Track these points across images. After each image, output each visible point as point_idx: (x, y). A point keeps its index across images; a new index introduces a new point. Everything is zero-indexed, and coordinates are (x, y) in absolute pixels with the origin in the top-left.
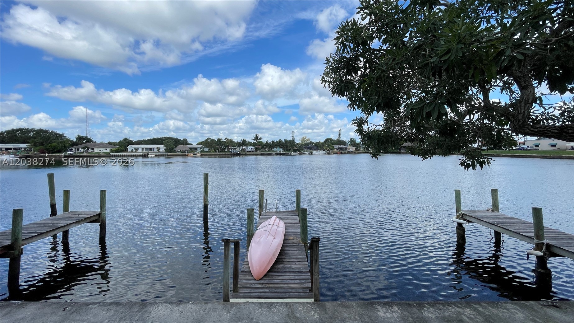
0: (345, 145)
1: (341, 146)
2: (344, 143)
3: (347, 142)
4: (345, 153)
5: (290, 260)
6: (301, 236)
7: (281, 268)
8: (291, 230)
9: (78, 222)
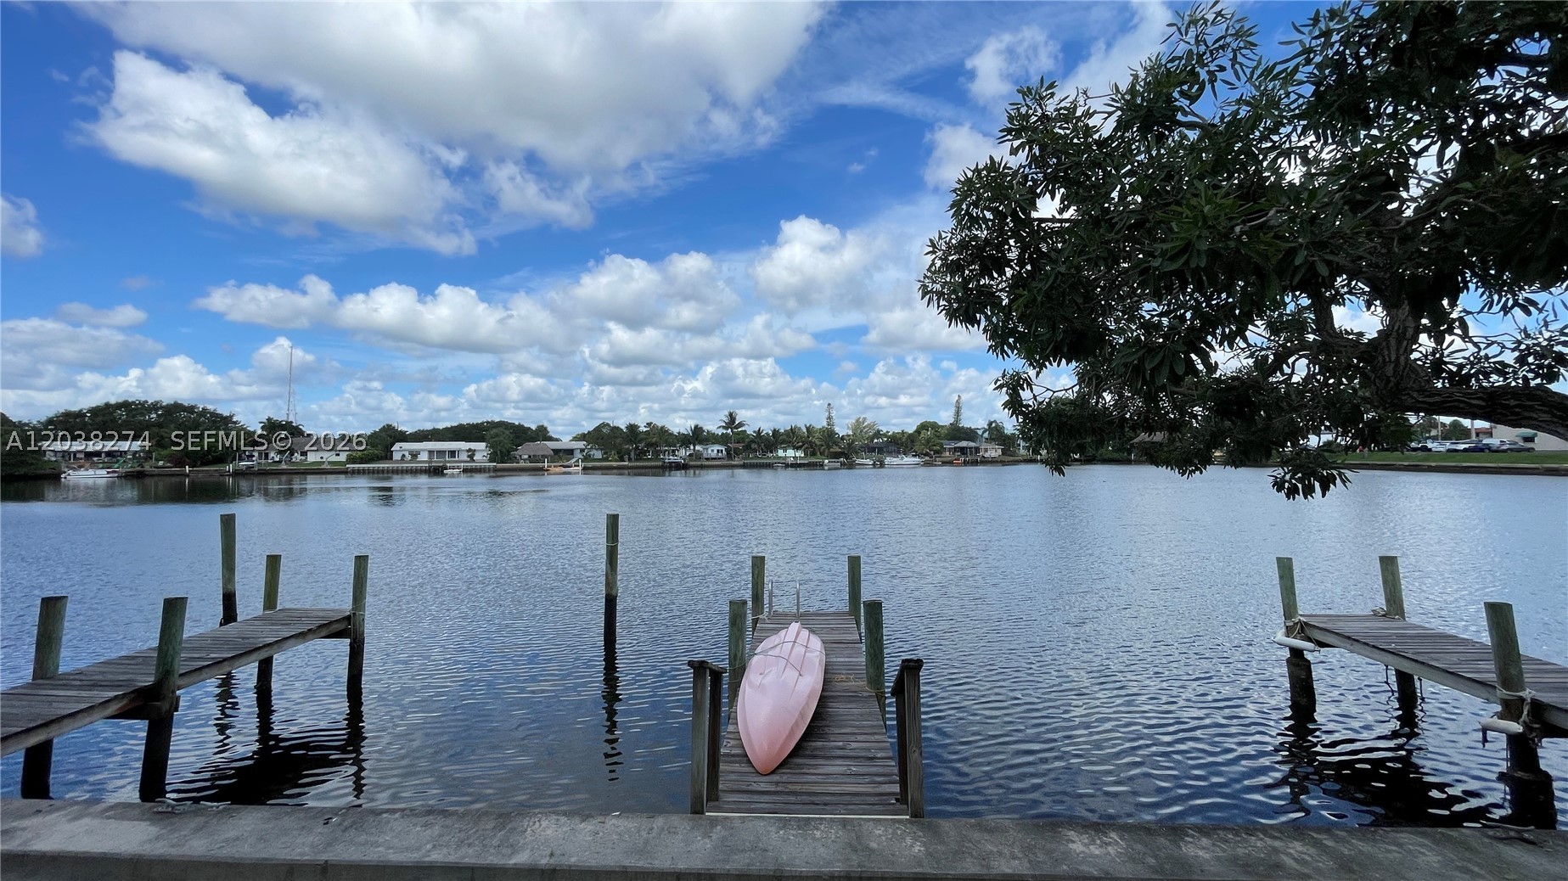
0: (973, 441)
1: (964, 444)
2: (970, 434)
3: (980, 432)
4: (975, 463)
5: (843, 731)
6: (867, 673)
7: (822, 748)
8: (839, 660)
9: (302, 636)
